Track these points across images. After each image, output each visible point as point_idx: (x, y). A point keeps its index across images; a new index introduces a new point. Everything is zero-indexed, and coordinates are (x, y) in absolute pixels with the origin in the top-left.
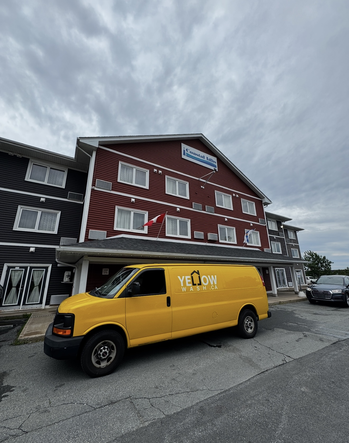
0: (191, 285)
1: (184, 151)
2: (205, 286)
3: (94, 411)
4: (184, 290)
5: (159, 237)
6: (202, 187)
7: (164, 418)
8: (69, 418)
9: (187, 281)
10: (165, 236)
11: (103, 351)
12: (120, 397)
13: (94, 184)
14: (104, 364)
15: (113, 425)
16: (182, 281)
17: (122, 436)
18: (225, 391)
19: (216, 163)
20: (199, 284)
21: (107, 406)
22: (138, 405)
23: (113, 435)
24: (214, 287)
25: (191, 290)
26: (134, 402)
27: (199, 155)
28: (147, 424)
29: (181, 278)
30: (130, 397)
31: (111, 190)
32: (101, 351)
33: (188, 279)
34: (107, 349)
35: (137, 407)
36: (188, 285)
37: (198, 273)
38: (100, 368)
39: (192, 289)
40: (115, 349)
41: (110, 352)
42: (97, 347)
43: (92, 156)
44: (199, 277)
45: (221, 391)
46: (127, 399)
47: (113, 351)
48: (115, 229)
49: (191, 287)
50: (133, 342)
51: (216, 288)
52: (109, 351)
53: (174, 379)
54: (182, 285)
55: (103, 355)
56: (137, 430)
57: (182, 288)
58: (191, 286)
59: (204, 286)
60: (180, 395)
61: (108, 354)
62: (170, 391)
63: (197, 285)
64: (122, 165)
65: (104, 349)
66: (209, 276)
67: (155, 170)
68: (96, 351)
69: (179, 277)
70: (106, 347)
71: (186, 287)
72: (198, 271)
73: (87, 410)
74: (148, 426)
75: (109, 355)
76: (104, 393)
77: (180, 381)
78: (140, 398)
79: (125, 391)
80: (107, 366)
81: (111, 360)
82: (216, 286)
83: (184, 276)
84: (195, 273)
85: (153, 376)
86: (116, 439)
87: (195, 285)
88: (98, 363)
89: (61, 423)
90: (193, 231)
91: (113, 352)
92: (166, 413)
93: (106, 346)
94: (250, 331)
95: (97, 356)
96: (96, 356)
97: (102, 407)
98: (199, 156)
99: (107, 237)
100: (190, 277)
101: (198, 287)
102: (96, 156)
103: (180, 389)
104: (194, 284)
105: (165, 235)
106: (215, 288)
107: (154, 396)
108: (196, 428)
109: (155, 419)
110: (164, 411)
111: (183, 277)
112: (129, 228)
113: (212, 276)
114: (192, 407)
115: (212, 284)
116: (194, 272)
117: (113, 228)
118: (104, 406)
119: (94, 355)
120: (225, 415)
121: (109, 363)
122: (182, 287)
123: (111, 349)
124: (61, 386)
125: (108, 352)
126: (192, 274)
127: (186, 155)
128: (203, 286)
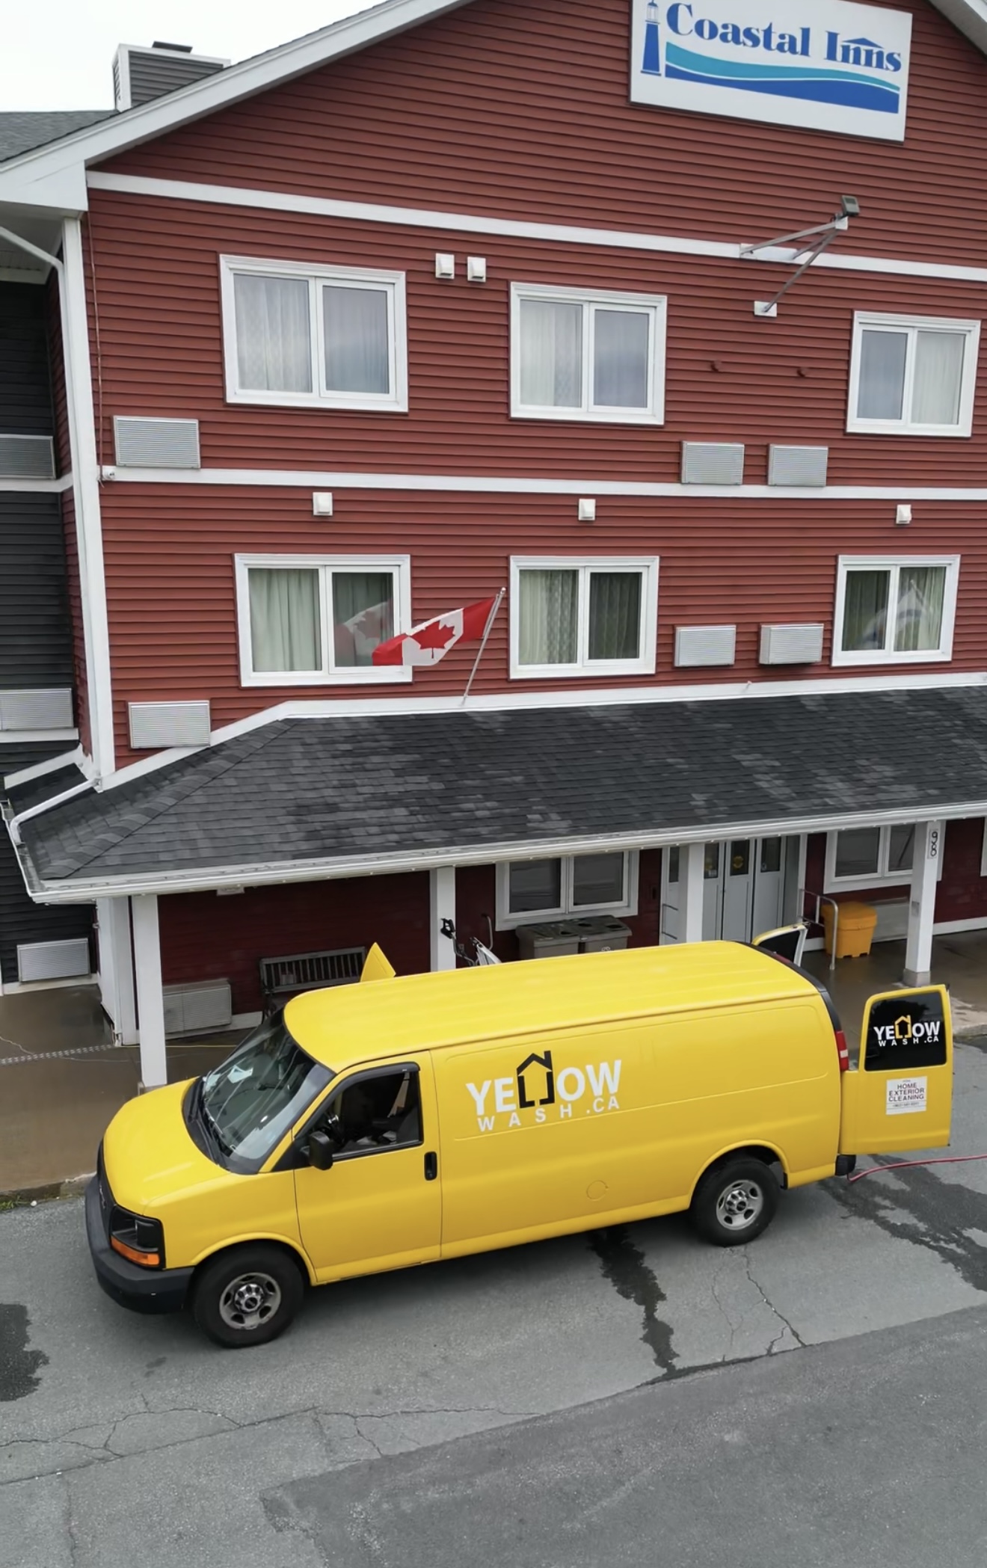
0: (515, 1105)
1: (652, 31)
2: (569, 1106)
3: (239, 1431)
4: (486, 1125)
5: (473, 692)
6: (759, 307)
7: (377, 1460)
8: (192, 1440)
9: (500, 1095)
10: (507, 680)
11: (247, 1296)
12: (293, 1407)
13: (106, 454)
14: (252, 1322)
15: (276, 1461)
16: (480, 1100)
17: (293, 1483)
18: (535, 1419)
19: (897, 66)
20: (543, 1102)
21: (265, 1423)
22: (329, 1428)
23: (276, 1478)
24: (606, 1104)
25: (512, 1122)
26: (322, 1422)
27: (768, 33)
28: (341, 1467)
29: (479, 1090)
30: (314, 1408)
31: (197, 469)
32: (241, 1295)
33: (505, 1087)
34: (257, 1290)
35: (327, 1432)
36: (501, 1108)
37: (547, 1061)
38: (243, 1330)
39: (515, 1120)
40: (277, 1287)
41: (265, 1298)
42: (231, 1289)
43: (63, 261)
44: (550, 1077)
45: (527, 1418)
46: (308, 1413)
47: (271, 1293)
48: (250, 678)
49: (514, 1114)
50: (321, 1274)
51: (614, 1103)
52: (262, 1295)
53: (425, 1374)
54: (480, 1111)
55: (248, 1306)
56: (321, 1476)
57: (479, 1120)
58: (513, 1111)
59: (566, 1104)
60: (425, 1416)
61: (259, 1304)
62: (407, 1405)
63: (537, 1103)
64: (238, 275)
65: (249, 1290)
66: (590, 1068)
67: (445, 264)
68: (228, 1297)
69: (471, 1087)
70: (253, 1286)
71: (493, 1118)
72: (548, 1054)
73: (225, 1427)
74: (343, 1471)
75: (263, 1303)
76: (256, 1394)
77: (439, 1381)
78: (337, 1414)
79: (304, 1392)
80: (261, 1327)
81: (271, 1314)
82: (613, 1098)
83: (490, 1082)
84: (534, 1063)
85: (377, 1358)
86: (281, 1486)
87: (532, 1104)
88: (239, 1318)
89: (179, 1447)
90: (673, 627)
91: (271, 1295)
92: (384, 1452)
93: (253, 1283)
94: (740, 1222)
95: (235, 1305)
96: (231, 1304)
97: (254, 1424)
98: (768, 45)
99: (216, 723)
100: (512, 1080)
101: (539, 1110)
102: (86, 252)
103: (432, 1402)
104: (524, 1103)
105: (504, 676)
106: (611, 1105)
107: (368, 1412)
108: (434, 1485)
109: (360, 1460)
110: (380, 1446)
111: (487, 1085)
112: (317, 666)
113: (604, 1067)
114: (442, 1446)
115: (596, 1094)
116: (533, 1058)
117: (238, 678)
118: (259, 1422)
119: (226, 1302)
120: (504, 1471)
121: (265, 1319)
122: (480, 1116)
123: (266, 1289)
124: (159, 1362)
125: (258, 1298)
126: (520, 1069)
127: (662, 70)
128: (562, 1106)
